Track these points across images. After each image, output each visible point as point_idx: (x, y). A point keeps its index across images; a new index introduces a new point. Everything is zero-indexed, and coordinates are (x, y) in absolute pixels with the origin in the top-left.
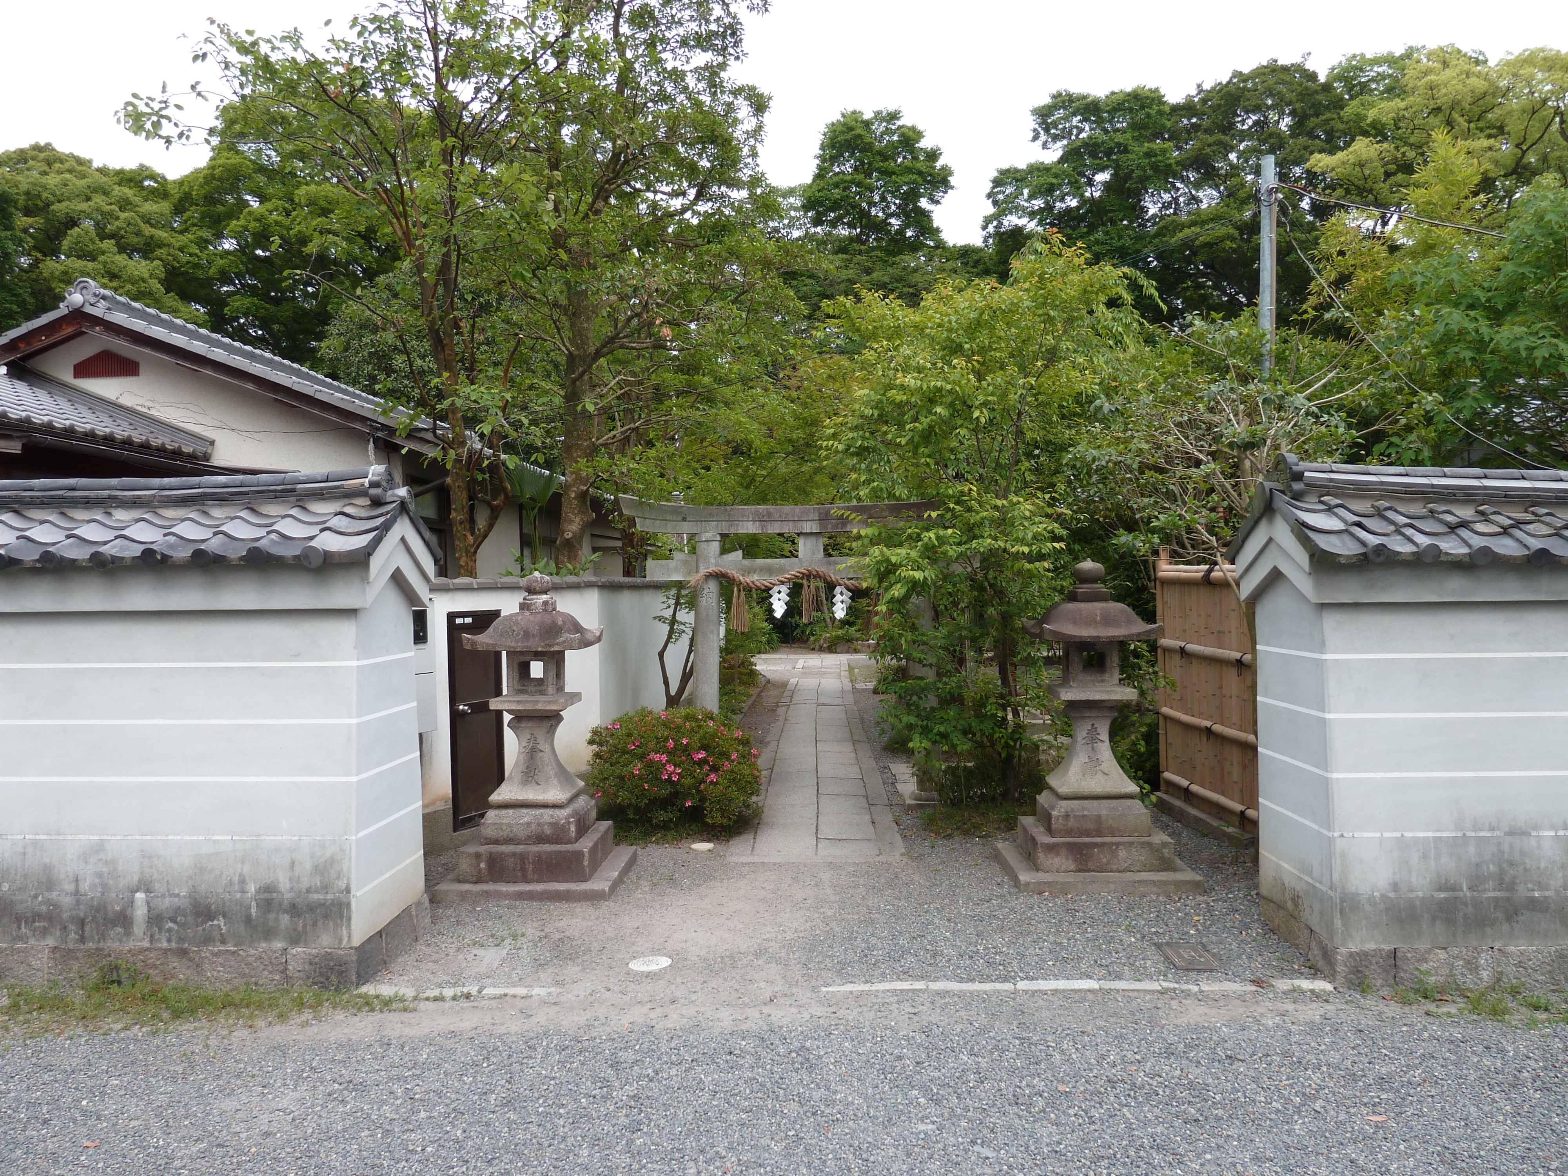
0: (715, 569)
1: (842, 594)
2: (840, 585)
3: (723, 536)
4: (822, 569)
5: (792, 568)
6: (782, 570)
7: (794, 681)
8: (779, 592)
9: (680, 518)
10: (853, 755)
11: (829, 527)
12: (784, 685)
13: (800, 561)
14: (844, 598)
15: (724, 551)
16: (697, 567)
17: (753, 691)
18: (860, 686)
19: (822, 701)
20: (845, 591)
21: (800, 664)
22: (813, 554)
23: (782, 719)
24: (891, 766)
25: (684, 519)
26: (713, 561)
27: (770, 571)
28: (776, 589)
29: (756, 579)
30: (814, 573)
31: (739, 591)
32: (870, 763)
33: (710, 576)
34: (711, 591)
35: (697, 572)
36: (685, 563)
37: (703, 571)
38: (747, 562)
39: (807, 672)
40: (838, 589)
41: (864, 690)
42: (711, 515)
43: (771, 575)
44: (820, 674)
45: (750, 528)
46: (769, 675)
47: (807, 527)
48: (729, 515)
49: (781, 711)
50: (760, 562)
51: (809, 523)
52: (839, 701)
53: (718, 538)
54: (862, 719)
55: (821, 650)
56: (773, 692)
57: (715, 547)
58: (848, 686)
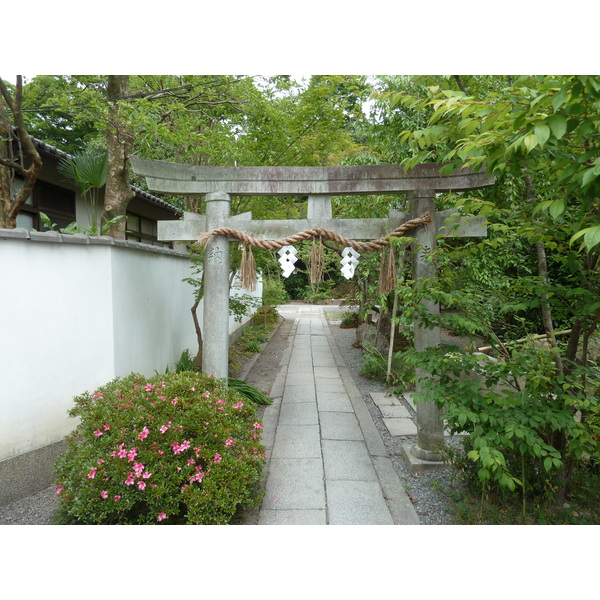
0: (224, 229)
1: (350, 255)
2: (348, 246)
3: (231, 195)
4: (331, 230)
5: (301, 228)
6: (290, 230)
7: (297, 319)
8: (288, 253)
9: (189, 177)
10: (340, 381)
11: (339, 187)
12: (292, 322)
13: (309, 221)
14: (353, 259)
15: (234, 211)
16: (207, 227)
17: (276, 326)
18: (332, 323)
19: (313, 333)
20: (353, 252)
21: (300, 311)
22: (322, 215)
23: (290, 345)
24: (372, 394)
25: (194, 179)
26: (222, 220)
27: (278, 231)
28: (285, 249)
29: (266, 239)
30: (323, 233)
31: (248, 250)
32: (355, 391)
33: (219, 235)
34: (220, 250)
35: (207, 231)
36: (196, 223)
37: (211, 230)
38: (256, 223)
39: (304, 314)
40: (346, 251)
41: (335, 326)
42: (220, 174)
43: (279, 236)
44: (311, 316)
45: (260, 188)
46: (285, 316)
47: (317, 188)
48: (238, 176)
49: (290, 339)
50: (268, 223)
51: (318, 183)
52: (322, 333)
53: (228, 198)
54: (338, 346)
55: (310, 303)
56: (287, 326)
57: (225, 207)
58: (326, 323)
